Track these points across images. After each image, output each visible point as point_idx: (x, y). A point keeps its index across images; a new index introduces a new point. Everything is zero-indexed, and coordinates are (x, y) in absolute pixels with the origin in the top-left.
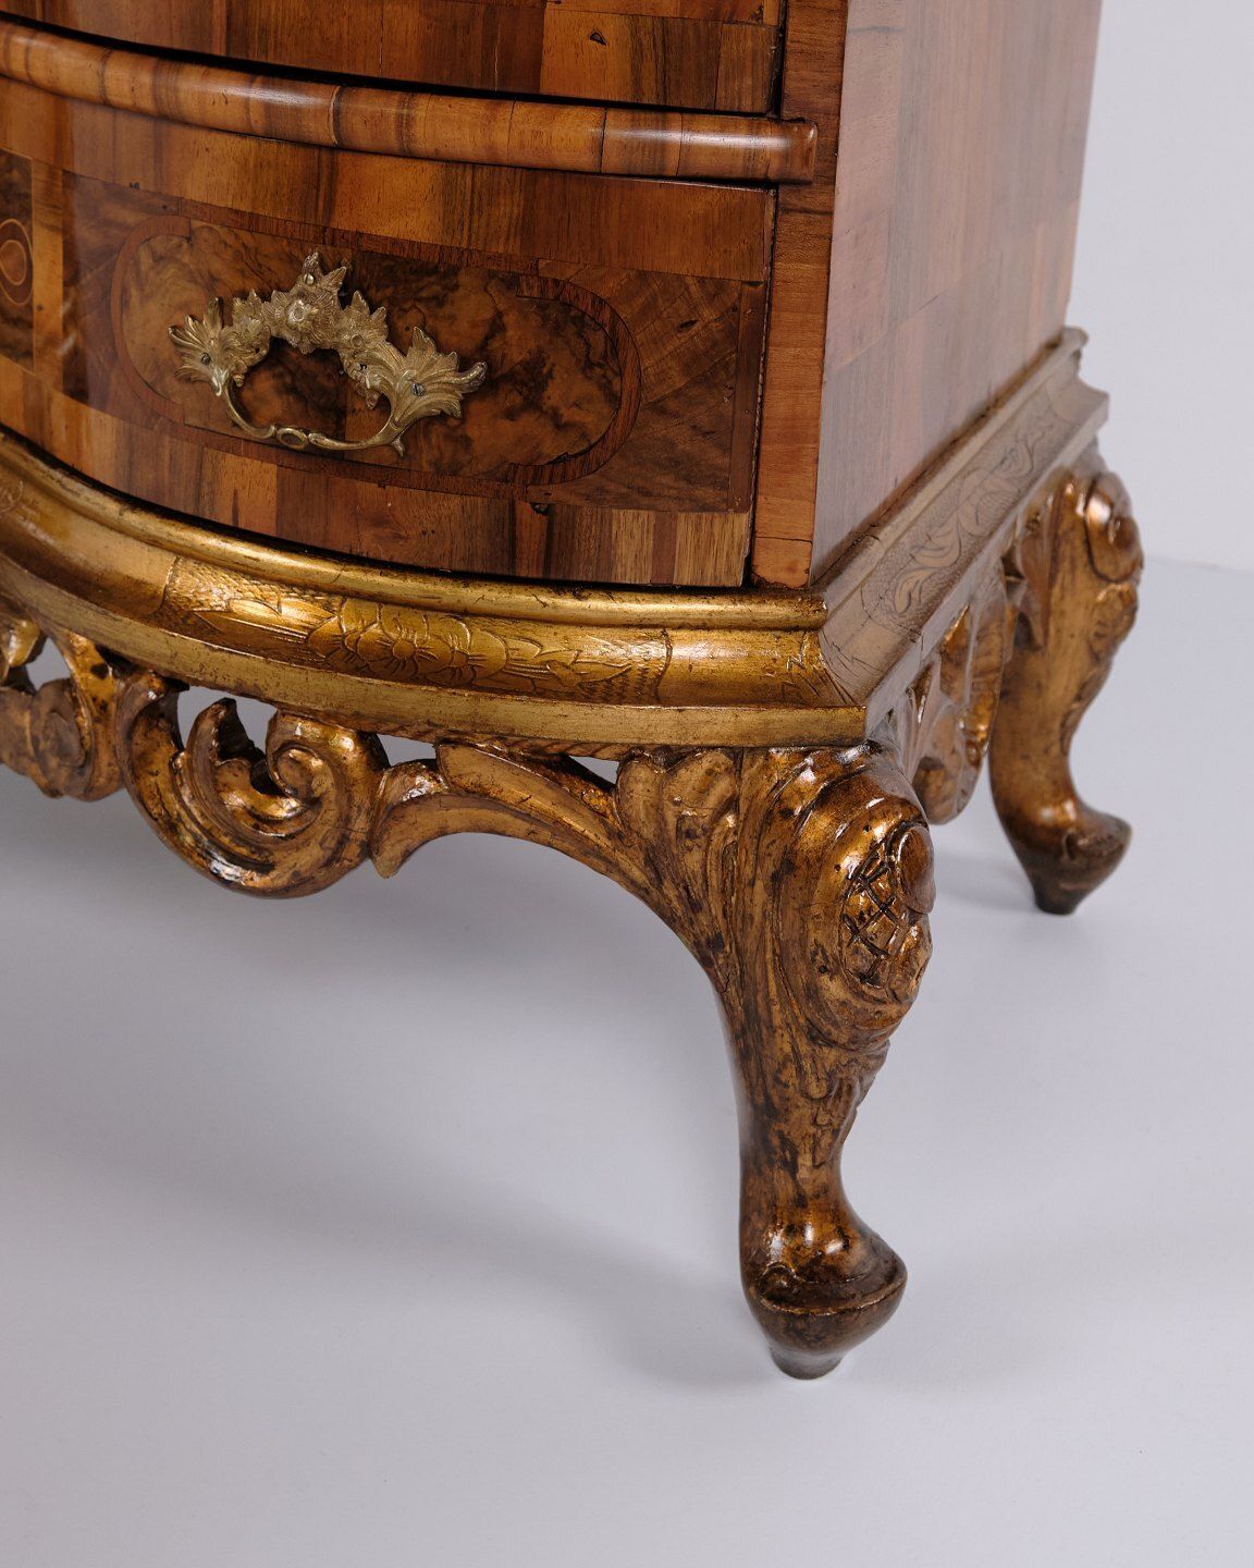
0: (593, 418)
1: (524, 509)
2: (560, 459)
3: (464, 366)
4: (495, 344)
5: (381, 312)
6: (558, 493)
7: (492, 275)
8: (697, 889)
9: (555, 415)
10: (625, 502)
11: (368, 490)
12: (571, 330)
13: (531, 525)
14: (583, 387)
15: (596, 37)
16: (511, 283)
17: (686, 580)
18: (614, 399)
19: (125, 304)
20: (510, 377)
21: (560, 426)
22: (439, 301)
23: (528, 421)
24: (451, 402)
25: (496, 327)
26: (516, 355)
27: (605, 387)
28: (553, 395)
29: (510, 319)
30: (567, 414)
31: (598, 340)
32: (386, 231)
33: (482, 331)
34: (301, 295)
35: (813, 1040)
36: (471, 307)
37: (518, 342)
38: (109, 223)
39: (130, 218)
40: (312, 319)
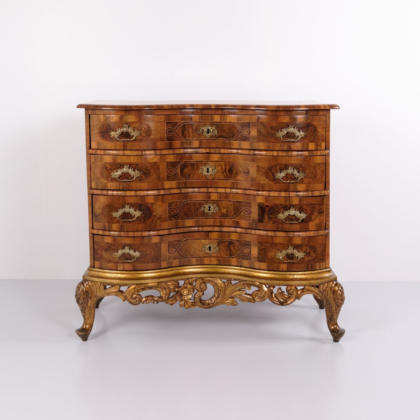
0: (314, 256)
1: (309, 264)
2: (312, 260)
3: (304, 253)
4: (306, 251)
5: (297, 250)
6: (312, 263)
7: (306, 245)
8: (325, 296)
9: (311, 256)
10: (317, 263)
11: (296, 265)
12: (312, 249)
13: (310, 266)
14: (313, 253)
15: (313, 226)
16: (307, 246)
17: (322, 268)
18: (316, 254)
19: (268, 252)
20: (308, 254)
21: (312, 257)
22: (302, 248)
23: (309, 257)
24: (303, 256)
25: (306, 249)
26: (308, 252)
27: (315, 253)
28: (311, 254)
29: (308, 249)
30: (312, 256)
31: (314, 249)
32: (296, 243)
33: (305, 250)
34: (290, 249)
35: (337, 307)
36: (304, 248)
37: (308, 250)
38: (265, 246)
39: (269, 245)
40: (291, 251)
